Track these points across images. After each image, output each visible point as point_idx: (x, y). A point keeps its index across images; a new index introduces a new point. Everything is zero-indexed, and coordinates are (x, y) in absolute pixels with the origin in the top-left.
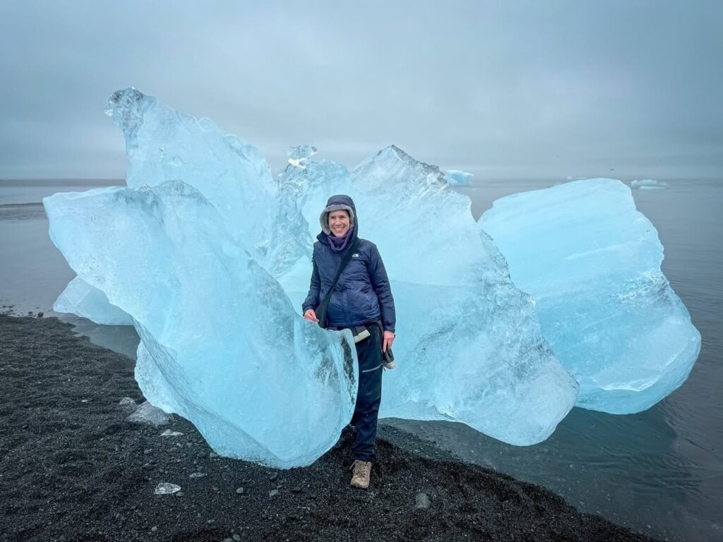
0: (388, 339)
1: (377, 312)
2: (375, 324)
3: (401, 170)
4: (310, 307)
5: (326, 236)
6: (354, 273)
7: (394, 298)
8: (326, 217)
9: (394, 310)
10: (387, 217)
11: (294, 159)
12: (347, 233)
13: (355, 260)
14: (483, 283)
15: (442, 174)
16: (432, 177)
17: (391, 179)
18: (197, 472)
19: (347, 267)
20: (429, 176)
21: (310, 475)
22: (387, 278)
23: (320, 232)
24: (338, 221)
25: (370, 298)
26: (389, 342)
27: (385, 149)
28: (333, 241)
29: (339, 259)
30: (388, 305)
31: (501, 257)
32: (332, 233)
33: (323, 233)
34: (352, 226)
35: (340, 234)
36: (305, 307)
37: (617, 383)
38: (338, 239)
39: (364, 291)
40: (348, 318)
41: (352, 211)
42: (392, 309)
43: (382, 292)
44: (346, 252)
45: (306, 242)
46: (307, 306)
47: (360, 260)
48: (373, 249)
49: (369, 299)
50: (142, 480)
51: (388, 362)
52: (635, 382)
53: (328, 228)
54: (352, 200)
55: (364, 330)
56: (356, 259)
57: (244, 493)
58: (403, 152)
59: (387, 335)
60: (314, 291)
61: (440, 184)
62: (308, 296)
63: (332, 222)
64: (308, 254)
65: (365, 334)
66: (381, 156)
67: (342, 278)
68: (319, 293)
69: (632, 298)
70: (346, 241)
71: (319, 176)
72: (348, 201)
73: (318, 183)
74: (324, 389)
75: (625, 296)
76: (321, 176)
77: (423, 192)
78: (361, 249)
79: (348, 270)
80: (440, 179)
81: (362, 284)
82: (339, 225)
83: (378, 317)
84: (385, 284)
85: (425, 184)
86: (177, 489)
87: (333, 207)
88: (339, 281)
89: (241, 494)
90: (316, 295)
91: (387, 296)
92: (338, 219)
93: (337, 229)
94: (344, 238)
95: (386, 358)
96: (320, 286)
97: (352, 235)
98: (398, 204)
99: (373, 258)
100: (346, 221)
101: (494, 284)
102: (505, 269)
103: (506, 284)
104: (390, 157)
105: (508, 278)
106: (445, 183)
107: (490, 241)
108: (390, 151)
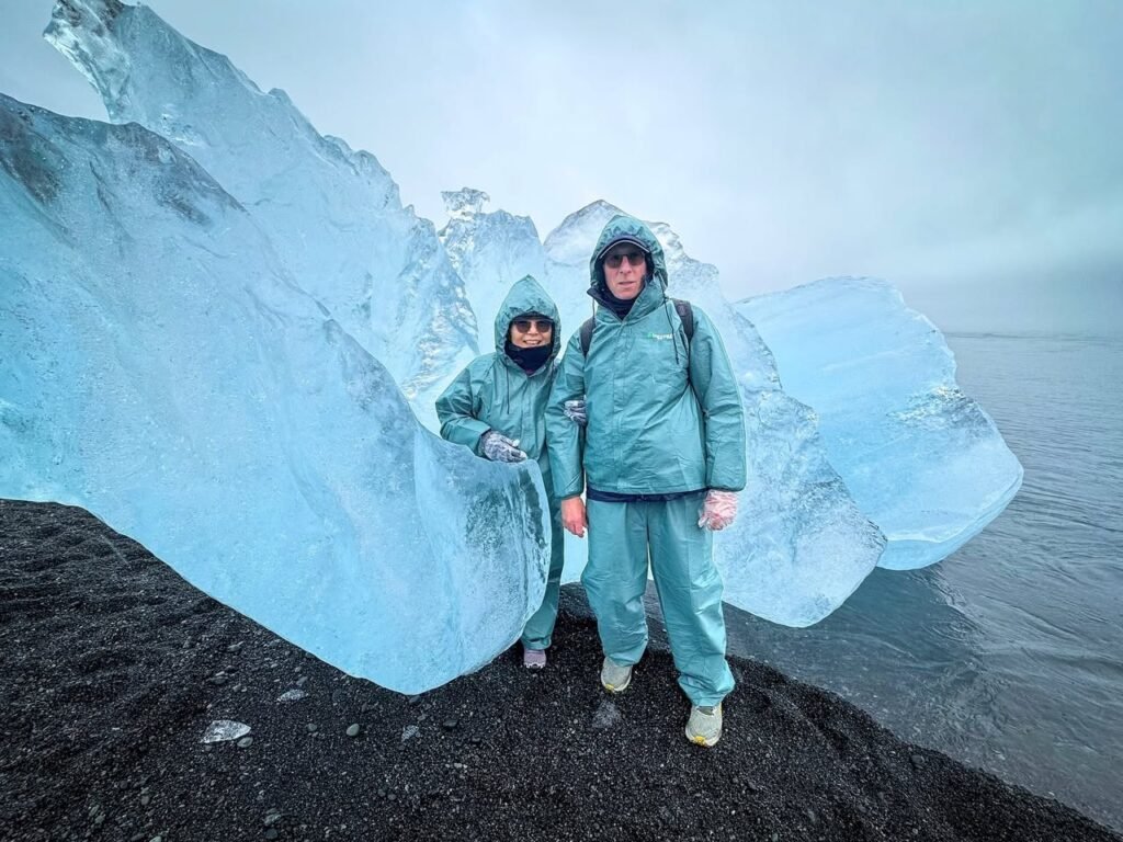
18: (295, 687)
21: (477, 690)
31: (767, 353)
37: (905, 531)
50: (192, 712)
52: (931, 529)
57: (360, 735)
61: (671, 250)
69: (919, 418)
74: (487, 565)
75: (909, 416)
80: (671, 243)
86: (245, 729)
89: (354, 737)
101: (757, 392)
102: (772, 369)
103: (775, 391)
104: (596, 218)
105: (777, 383)
106: (679, 248)
107: (748, 329)
108: (596, 209)
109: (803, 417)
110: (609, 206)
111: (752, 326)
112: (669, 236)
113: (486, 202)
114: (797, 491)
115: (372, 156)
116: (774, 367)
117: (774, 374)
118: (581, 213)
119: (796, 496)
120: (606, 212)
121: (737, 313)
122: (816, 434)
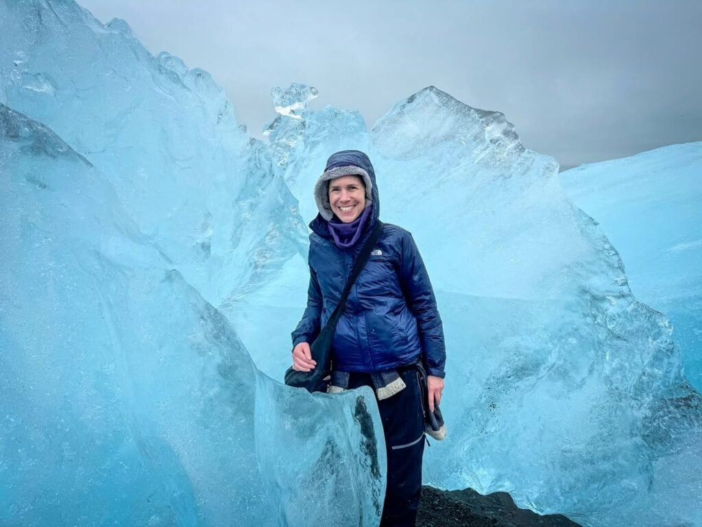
0: (436, 390)
1: (417, 347)
2: (415, 367)
3: (446, 121)
4: (303, 338)
5: (326, 222)
6: (375, 283)
7: (442, 319)
8: (325, 188)
9: (442, 341)
10: (424, 193)
11: (284, 106)
12: (361, 215)
13: (375, 261)
14: (588, 297)
15: (510, 125)
16: (494, 130)
17: (428, 137)
19: (363, 272)
20: (488, 128)
22: (430, 288)
24: (344, 195)
25: (404, 324)
26: (438, 396)
27: (420, 93)
28: (337, 231)
29: (349, 261)
30: (432, 332)
31: (613, 252)
32: (335, 217)
33: (319, 216)
34: (369, 203)
35: (348, 216)
36: (296, 338)
38: (346, 226)
39: (394, 311)
40: (368, 360)
41: (367, 177)
42: (440, 338)
43: (423, 310)
44: (361, 247)
45: (296, 232)
46: (299, 336)
47: (383, 261)
48: (405, 241)
49: (403, 327)
51: (435, 429)
53: (328, 209)
54: (367, 159)
55: (395, 379)
56: (377, 260)
58: (448, 95)
59: (433, 382)
60: (312, 309)
61: (506, 140)
62: (303, 318)
63: (334, 196)
64: (301, 251)
65: (398, 385)
66: (414, 103)
67: (355, 293)
68: (320, 313)
71: (320, 129)
72: (362, 160)
73: (318, 138)
76: (324, 129)
77: (479, 153)
78: (387, 242)
79: (364, 278)
80: (506, 133)
81: (391, 301)
82: (347, 202)
83: (418, 356)
84: (427, 298)
85: (483, 141)
87: (336, 171)
88: (350, 297)
90: (315, 317)
91: (432, 318)
92: (344, 191)
93: (344, 209)
94: (355, 225)
95: (431, 420)
96: (321, 303)
97: (368, 219)
98: (442, 172)
99: (407, 253)
100: (359, 194)
101: (604, 298)
102: (619, 271)
103: (623, 296)
104: (427, 104)
105: (625, 287)
106: (515, 138)
107: (591, 227)
108: (427, 95)
109: (655, 325)
110: (439, 93)
112: (505, 125)
114: (651, 408)
116: (621, 268)
117: (621, 277)
118: (411, 100)
119: (649, 413)
120: (436, 100)
121: (580, 210)
122: (670, 344)
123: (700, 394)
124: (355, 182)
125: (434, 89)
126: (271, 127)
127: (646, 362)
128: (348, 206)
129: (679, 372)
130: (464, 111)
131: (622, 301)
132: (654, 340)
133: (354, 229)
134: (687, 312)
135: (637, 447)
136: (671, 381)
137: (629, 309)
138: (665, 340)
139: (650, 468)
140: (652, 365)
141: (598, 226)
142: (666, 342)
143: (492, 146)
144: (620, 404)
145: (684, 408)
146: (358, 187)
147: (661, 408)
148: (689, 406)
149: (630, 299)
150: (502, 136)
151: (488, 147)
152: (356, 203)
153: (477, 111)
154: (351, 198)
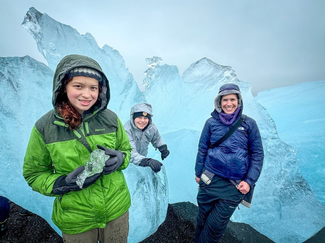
3: (210, 70)
5: (218, 113)
8: (220, 100)
12: (236, 111)
15: (234, 71)
16: (227, 73)
17: (203, 76)
20: (225, 72)
23: (213, 110)
27: (201, 60)
28: (223, 117)
32: (223, 111)
33: (215, 111)
34: (240, 105)
35: (230, 111)
38: (228, 115)
53: (220, 107)
61: (232, 77)
63: (224, 103)
66: (199, 64)
70: (234, 117)
80: (232, 74)
85: (223, 77)
92: (229, 101)
93: (228, 109)
94: (233, 115)
98: (206, 88)
100: (236, 102)
101: (266, 139)
102: (274, 128)
103: (275, 138)
104: (203, 64)
105: (276, 135)
106: (235, 76)
107: (263, 110)
108: (203, 61)
109: (288, 151)
110: (208, 60)
111: (265, 109)
112: (231, 71)
113: (161, 61)
114: (284, 185)
115: (117, 51)
116: (275, 127)
117: (275, 131)
118: (198, 62)
119: (283, 187)
120: (207, 62)
121: (259, 104)
122: (294, 159)
123: (307, 181)
124: (234, 97)
125: (206, 59)
126: (146, 72)
127: (283, 166)
128: (230, 108)
129: (298, 171)
130: (216, 66)
131: (274, 140)
132: (287, 157)
133: (233, 116)
134: (308, 147)
135: (275, 200)
136: (294, 175)
137: (277, 144)
138: (293, 157)
139: (280, 210)
140: (286, 167)
141: (266, 110)
142: (293, 158)
143: (226, 79)
144: (270, 182)
145: (300, 187)
146: (236, 100)
147: (288, 185)
148: (301, 186)
149: (278, 140)
150: (230, 75)
151: (225, 79)
152: (234, 106)
153: (221, 66)
154: (232, 104)
